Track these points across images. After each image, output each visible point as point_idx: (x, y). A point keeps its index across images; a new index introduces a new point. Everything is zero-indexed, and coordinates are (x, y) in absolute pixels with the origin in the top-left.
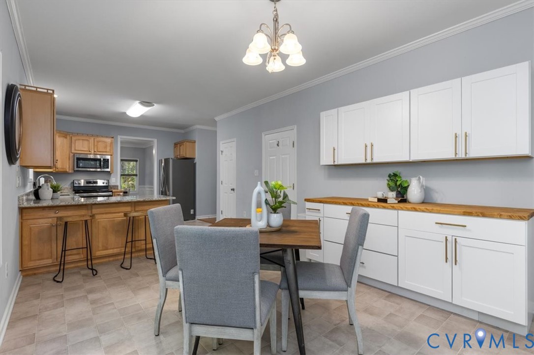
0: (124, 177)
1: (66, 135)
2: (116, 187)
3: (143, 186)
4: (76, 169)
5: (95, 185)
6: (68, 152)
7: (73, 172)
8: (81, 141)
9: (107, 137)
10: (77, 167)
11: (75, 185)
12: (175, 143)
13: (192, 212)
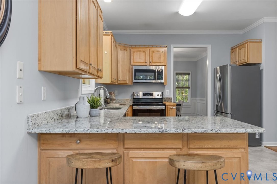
0: (179, 89)
1: (127, 47)
2: (169, 100)
3: (195, 98)
4: (135, 81)
5: (151, 97)
6: (128, 65)
7: (132, 84)
8: (139, 52)
9: (161, 46)
10: (135, 79)
11: (134, 97)
12: (231, 48)
13: (257, 136)
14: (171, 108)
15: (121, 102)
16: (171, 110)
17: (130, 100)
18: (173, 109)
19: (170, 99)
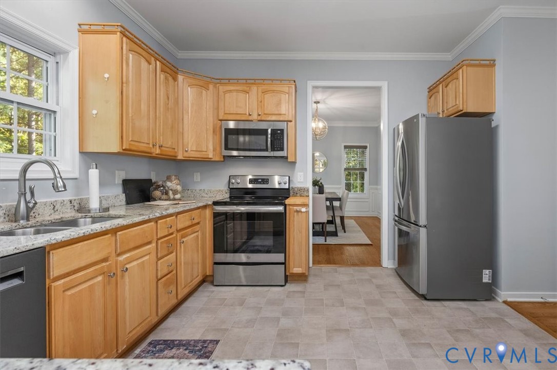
1: (208, 83)
2: (303, 191)
4: (226, 153)
5: (264, 186)
6: (212, 119)
8: (235, 94)
9: (281, 81)
10: (225, 149)
13: (485, 277)
14: (297, 212)
15: (206, 196)
16: (298, 215)
17: (224, 193)
18: (301, 212)
19: (306, 190)
